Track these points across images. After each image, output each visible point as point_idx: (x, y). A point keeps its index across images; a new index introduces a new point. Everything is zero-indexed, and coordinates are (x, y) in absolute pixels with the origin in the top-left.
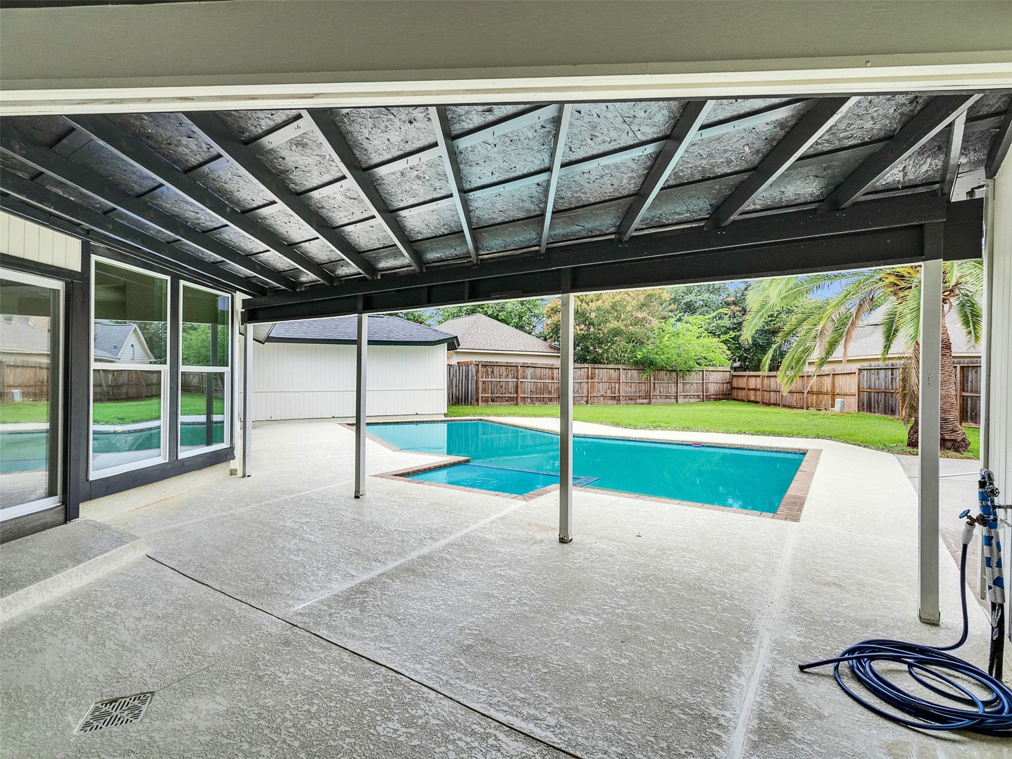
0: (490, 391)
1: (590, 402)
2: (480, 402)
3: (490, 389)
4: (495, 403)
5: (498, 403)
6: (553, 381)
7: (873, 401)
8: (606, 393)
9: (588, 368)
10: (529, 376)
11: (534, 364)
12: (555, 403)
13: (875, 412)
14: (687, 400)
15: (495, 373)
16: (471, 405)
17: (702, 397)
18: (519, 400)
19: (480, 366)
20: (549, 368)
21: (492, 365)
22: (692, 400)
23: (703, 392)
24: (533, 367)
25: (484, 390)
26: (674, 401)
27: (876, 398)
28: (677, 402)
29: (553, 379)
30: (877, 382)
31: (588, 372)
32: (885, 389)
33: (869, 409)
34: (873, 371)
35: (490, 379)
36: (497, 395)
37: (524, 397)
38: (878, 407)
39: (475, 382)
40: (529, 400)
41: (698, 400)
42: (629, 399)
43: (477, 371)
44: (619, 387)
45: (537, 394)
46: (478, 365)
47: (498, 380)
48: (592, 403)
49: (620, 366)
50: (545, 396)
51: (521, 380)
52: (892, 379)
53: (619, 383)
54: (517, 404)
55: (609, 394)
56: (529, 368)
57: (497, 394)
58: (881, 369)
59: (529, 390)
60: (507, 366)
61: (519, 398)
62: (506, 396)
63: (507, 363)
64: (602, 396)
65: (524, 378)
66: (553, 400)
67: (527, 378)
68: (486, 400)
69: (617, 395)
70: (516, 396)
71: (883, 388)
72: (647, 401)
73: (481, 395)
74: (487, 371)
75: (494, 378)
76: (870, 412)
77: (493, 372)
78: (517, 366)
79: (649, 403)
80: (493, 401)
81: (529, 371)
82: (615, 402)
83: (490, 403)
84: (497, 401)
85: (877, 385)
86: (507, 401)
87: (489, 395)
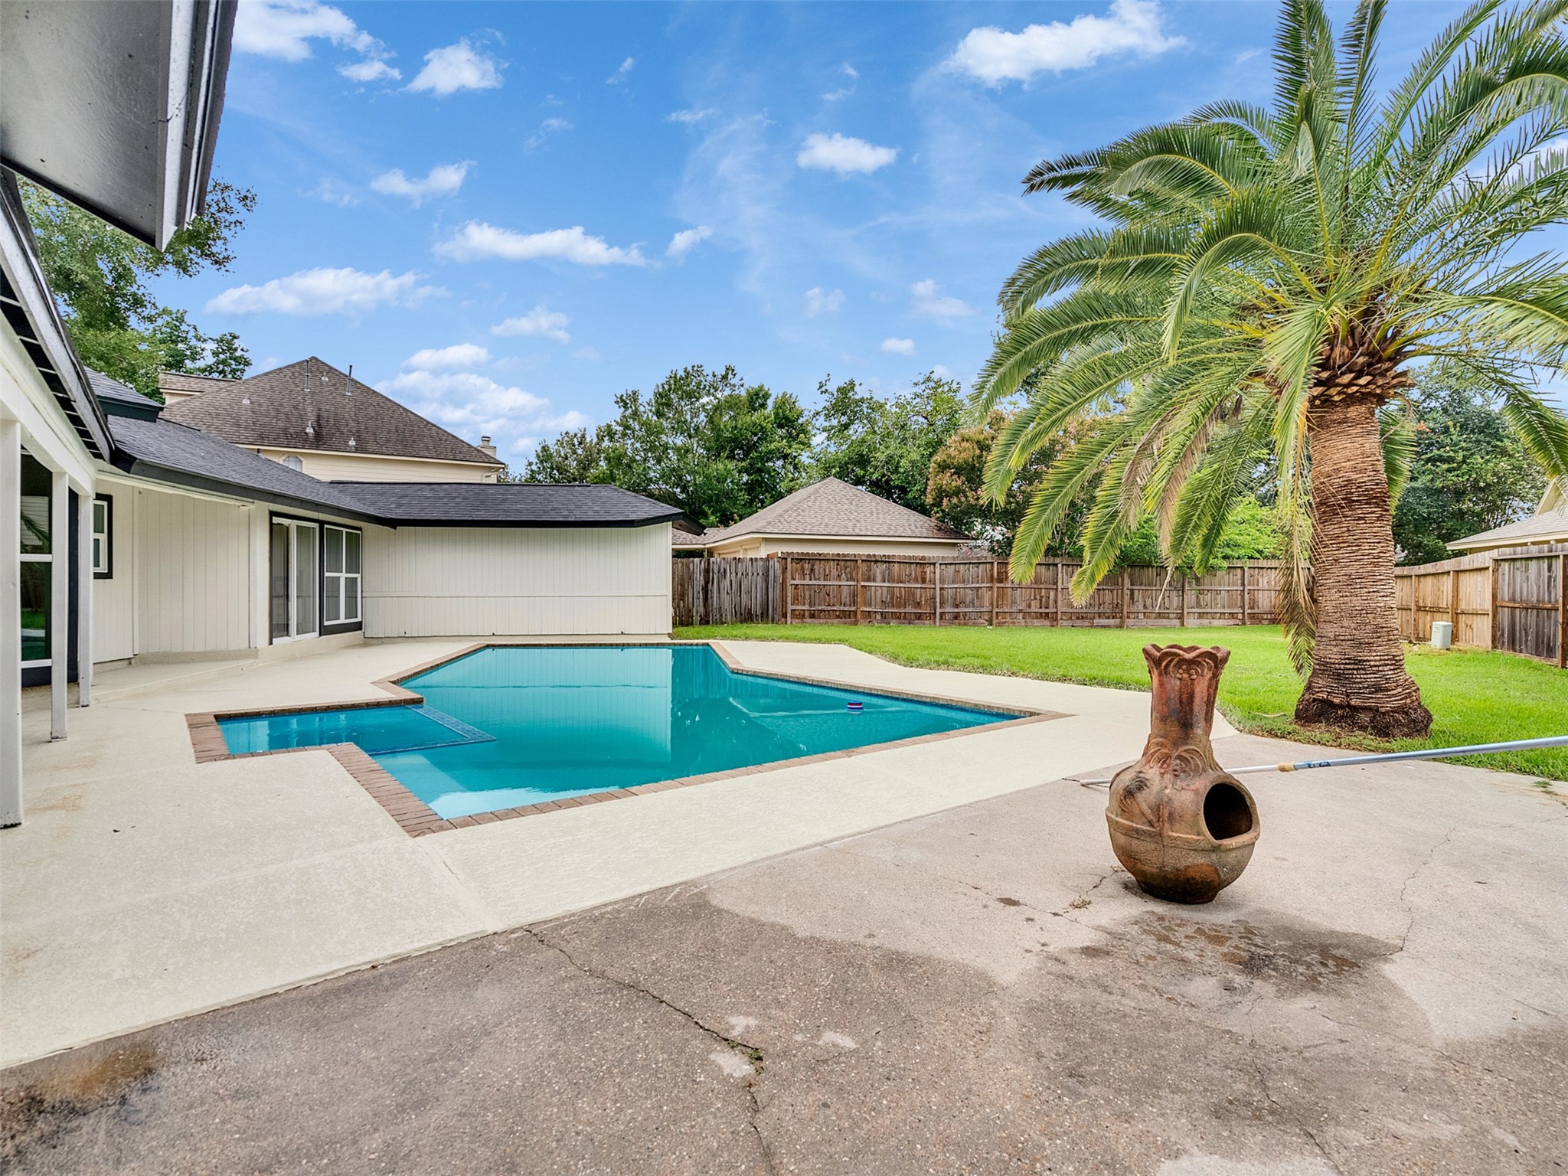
0: (807, 601)
1: (995, 621)
2: (789, 619)
3: (807, 597)
4: (816, 621)
5: (821, 621)
6: (923, 586)
7: (1518, 628)
8: (1030, 606)
9: (992, 563)
10: (879, 577)
11: (889, 556)
12: (927, 622)
13: (1521, 652)
14: (1205, 621)
15: (817, 571)
16: (773, 622)
17: (1240, 616)
18: (859, 617)
19: (789, 560)
20: (917, 563)
21: (812, 559)
22: (1216, 623)
23: (1243, 607)
24: (886, 562)
25: (796, 600)
26: (1177, 622)
27: (1523, 620)
28: (1183, 625)
29: (924, 581)
30: (1525, 585)
31: (992, 569)
32: (1538, 601)
33: (1513, 645)
34: (1518, 564)
35: (807, 582)
36: (820, 608)
37: (869, 612)
38: (1527, 641)
39: (779, 586)
40: (879, 617)
41: (1232, 622)
42: (1078, 618)
43: (785, 570)
44: (1056, 596)
45: (893, 606)
46: (786, 559)
47: (822, 582)
48: (1000, 625)
49: (1057, 560)
50: (910, 609)
51: (863, 583)
52: (1550, 578)
53: (1056, 589)
54: (855, 623)
55: (1035, 607)
56: (879, 564)
57: (819, 605)
58: (1531, 559)
59: (878, 600)
60: (838, 559)
61: (859, 613)
62: (835, 608)
63: (838, 555)
64: (1020, 611)
65: (869, 580)
66: (924, 617)
67: (874, 581)
68: (800, 616)
69: (1051, 610)
70: (853, 609)
71: (1534, 599)
72: (1117, 621)
73: (790, 608)
74: (803, 569)
75: (815, 579)
76: (1514, 650)
77: (812, 570)
78: (857, 561)
79: (1120, 626)
80: (812, 616)
81: (879, 570)
82: (1047, 623)
83: (809, 620)
84: (819, 617)
85: (1525, 594)
86: (838, 617)
87: (807, 607)
